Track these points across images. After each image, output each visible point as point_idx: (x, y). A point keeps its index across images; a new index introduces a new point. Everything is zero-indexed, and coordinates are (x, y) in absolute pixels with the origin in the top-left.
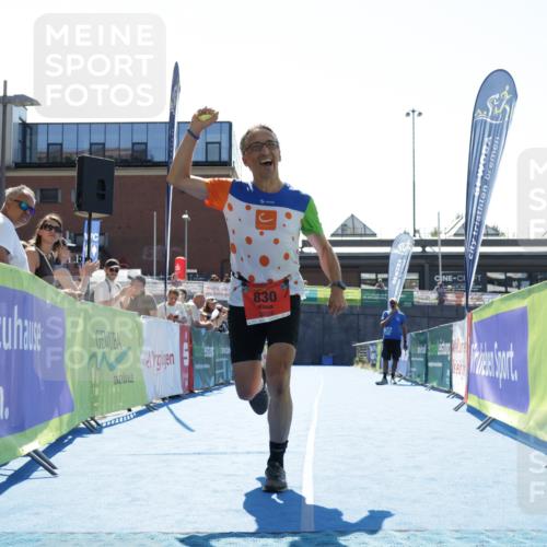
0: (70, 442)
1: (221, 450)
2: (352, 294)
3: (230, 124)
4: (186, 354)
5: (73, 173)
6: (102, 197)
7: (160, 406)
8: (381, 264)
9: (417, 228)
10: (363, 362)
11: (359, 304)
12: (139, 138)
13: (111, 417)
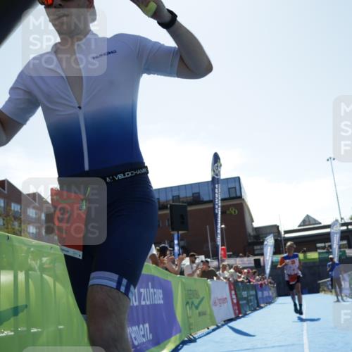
0: (182, 347)
1: (259, 346)
2: (313, 255)
3: (239, 178)
4: (234, 297)
5: (168, 212)
6: (183, 223)
7: (223, 325)
8: (326, 238)
9: (342, 217)
10: (325, 291)
11: (318, 260)
12: (196, 190)
13: (199, 333)
